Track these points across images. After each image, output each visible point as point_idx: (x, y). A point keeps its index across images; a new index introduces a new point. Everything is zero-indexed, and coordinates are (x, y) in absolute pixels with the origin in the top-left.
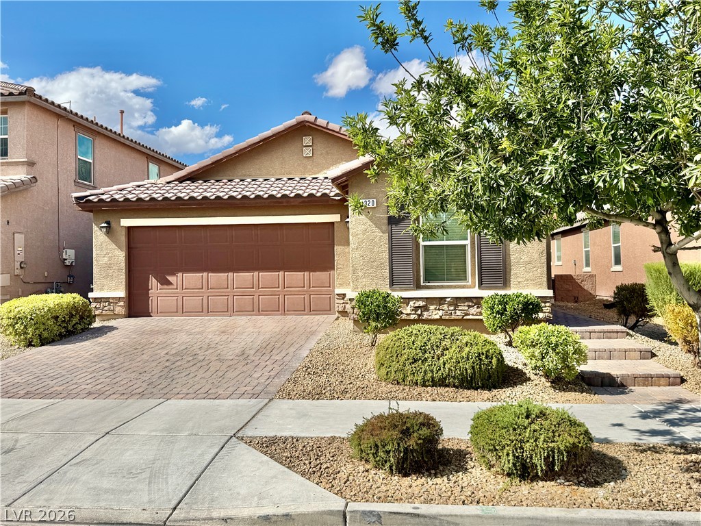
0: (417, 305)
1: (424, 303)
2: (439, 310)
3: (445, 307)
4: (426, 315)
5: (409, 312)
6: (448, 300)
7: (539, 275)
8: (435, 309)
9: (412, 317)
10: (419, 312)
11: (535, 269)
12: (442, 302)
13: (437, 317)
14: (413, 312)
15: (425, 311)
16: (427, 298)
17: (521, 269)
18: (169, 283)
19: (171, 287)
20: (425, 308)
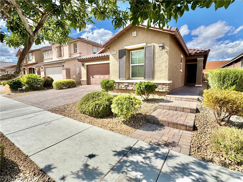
0: (125, 85)
1: (128, 84)
2: (132, 86)
3: (133, 86)
4: (128, 88)
5: (123, 87)
6: (134, 83)
7: (165, 75)
8: (131, 86)
9: (124, 88)
10: (126, 87)
11: (164, 73)
12: (133, 84)
13: (131, 89)
14: (125, 87)
15: (128, 87)
16: (129, 83)
17: (158, 73)
18: (94, 77)
19: (94, 78)
20: (128, 86)
